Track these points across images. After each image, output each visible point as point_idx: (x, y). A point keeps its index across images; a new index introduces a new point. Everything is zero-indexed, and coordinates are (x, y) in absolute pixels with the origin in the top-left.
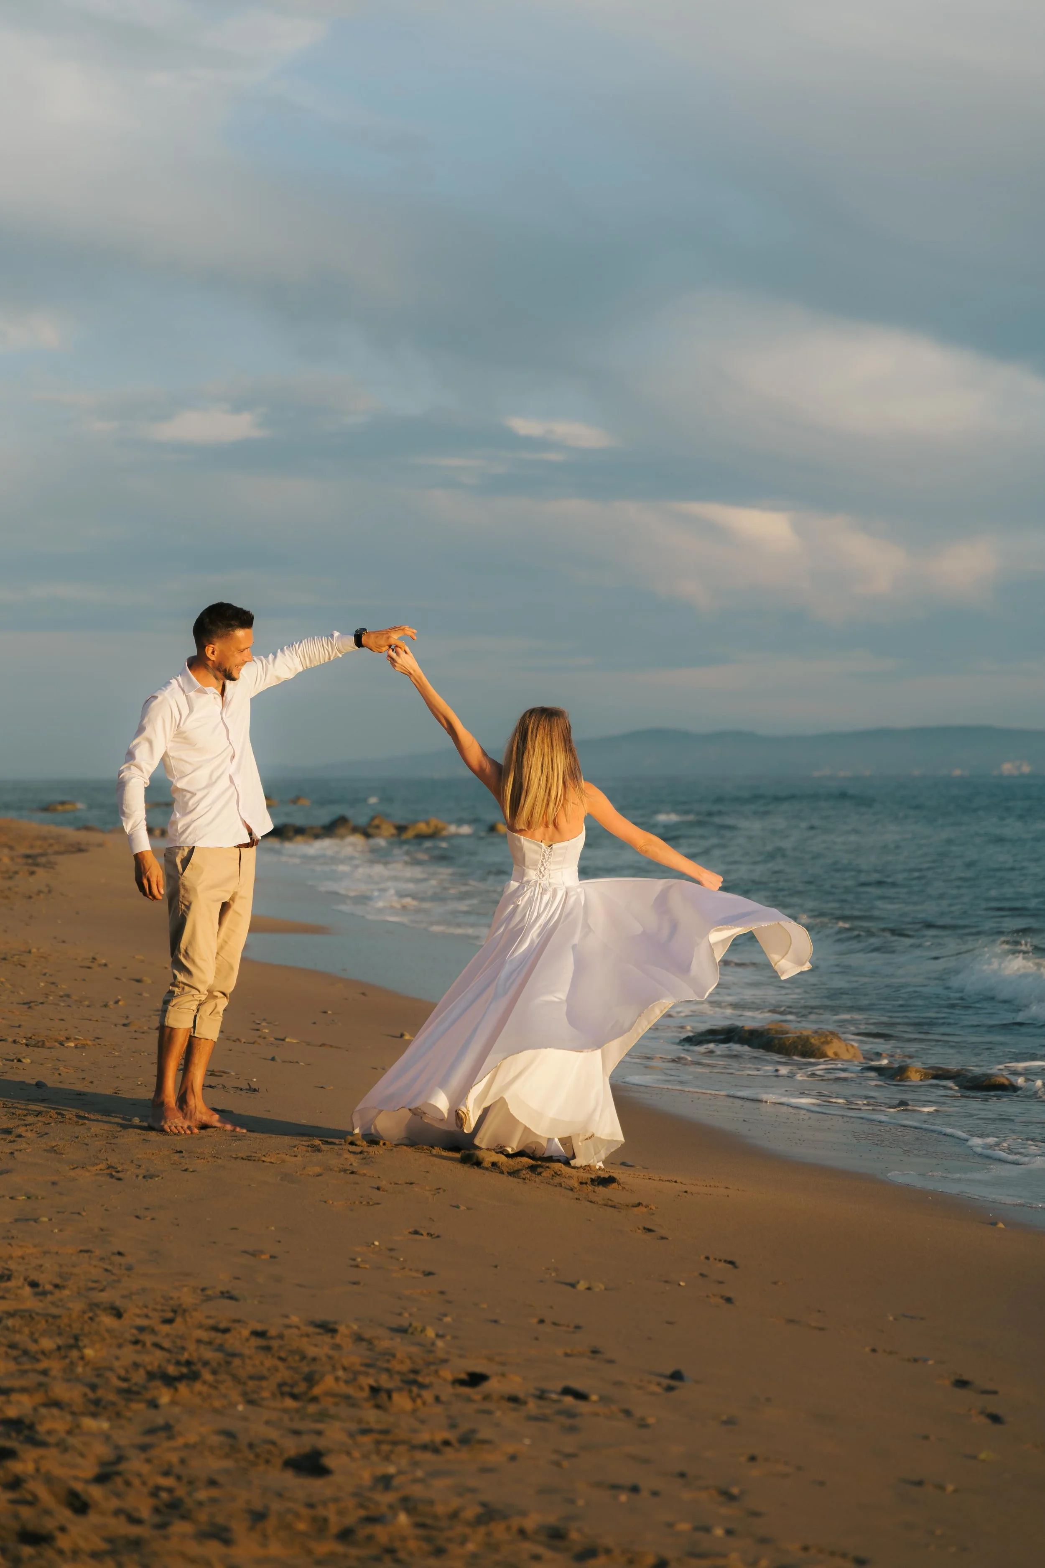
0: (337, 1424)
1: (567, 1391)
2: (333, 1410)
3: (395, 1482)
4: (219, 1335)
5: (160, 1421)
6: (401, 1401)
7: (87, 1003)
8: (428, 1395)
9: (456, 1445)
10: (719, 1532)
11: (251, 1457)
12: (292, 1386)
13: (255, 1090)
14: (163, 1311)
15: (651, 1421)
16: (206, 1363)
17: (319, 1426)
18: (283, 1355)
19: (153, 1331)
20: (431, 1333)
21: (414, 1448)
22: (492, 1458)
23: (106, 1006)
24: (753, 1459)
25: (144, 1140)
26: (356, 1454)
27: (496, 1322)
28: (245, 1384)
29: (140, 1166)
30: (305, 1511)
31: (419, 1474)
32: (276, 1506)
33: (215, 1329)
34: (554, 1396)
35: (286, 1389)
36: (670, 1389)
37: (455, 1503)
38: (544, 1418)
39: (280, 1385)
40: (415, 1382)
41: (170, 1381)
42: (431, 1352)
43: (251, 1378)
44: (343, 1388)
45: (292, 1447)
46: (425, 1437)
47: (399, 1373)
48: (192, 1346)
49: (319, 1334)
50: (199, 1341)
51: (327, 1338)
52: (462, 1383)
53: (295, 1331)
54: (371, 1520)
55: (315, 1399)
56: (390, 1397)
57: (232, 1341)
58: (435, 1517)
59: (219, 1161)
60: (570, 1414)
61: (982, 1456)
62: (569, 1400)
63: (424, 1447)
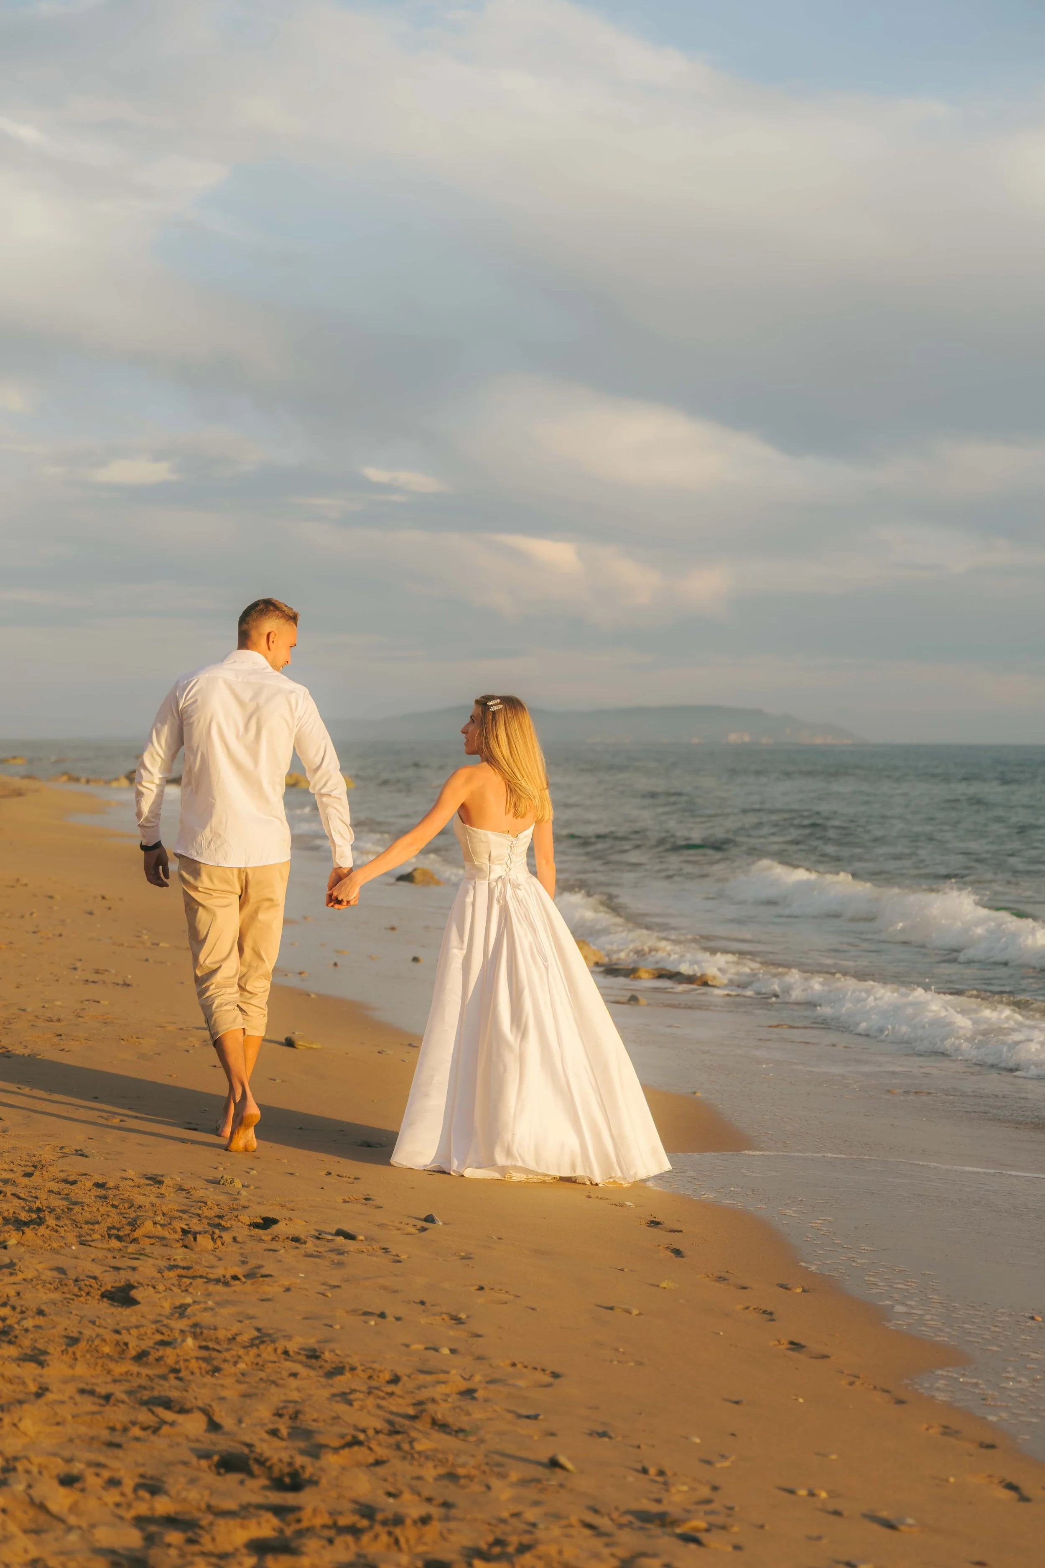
0: (151, 1261)
1: (339, 1233)
2: (148, 1250)
3: (189, 1311)
4: (68, 1186)
5: (7, 1260)
6: (204, 1242)
7: (7, 915)
8: (227, 1237)
9: (243, 1279)
10: (446, 1351)
11: (76, 1289)
12: (119, 1230)
13: (128, 985)
14: (26, 1166)
15: (404, 1257)
16: (52, 1210)
17: (135, 1263)
18: (116, 1203)
19: (15, 1184)
20: (238, 1184)
21: (209, 1281)
22: (270, 1289)
23: (22, 917)
24: (481, 1288)
25: (33, 1025)
26: (161, 1287)
27: (292, 1174)
28: (81, 1228)
29: (26, 1047)
30: (110, 1337)
31: (210, 1303)
32: (88, 1332)
33: (66, 1181)
34: (329, 1237)
35: (115, 1232)
36: (424, 1229)
37: (235, 1328)
38: (318, 1256)
39: (109, 1228)
40: (218, 1226)
41: (20, 1225)
42: (236, 1199)
43: (87, 1223)
44: (159, 1231)
45: (110, 1281)
46: (219, 1272)
47: (206, 1217)
48: (43, 1196)
49: (148, 1185)
50: (51, 1191)
51: (155, 1189)
52: (256, 1226)
53: (130, 1183)
54: (164, 1343)
55: (135, 1240)
56: (195, 1239)
57: (77, 1192)
58: (217, 1341)
59: (90, 1042)
60: (341, 1253)
61: (664, 1285)
62: (341, 1239)
63: (218, 1281)
